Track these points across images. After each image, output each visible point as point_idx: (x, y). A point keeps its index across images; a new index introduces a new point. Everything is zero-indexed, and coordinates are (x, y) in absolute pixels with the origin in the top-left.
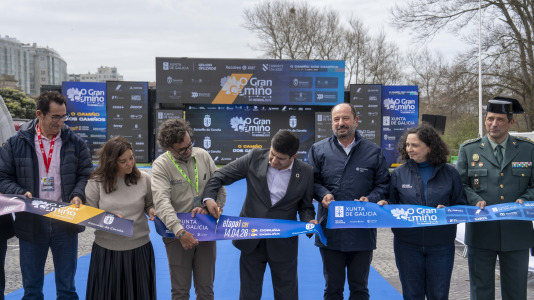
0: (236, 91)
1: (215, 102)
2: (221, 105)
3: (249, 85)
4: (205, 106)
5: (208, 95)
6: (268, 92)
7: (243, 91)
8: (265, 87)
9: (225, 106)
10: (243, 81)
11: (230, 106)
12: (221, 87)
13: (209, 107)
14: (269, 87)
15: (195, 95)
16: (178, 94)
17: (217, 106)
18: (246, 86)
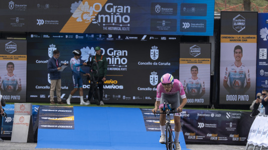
0: (89, 18)
1: (63, 31)
2: (69, 34)
3: (103, 12)
4: (50, 34)
5: (56, 22)
6: (126, 19)
7: (97, 18)
8: (122, 15)
9: (74, 34)
10: (97, 7)
11: (80, 34)
12: (72, 14)
13: (55, 36)
14: (127, 13)
15: (40, 22)
16: (20, 21)
17: (64, 34)
18: (100, 13)
